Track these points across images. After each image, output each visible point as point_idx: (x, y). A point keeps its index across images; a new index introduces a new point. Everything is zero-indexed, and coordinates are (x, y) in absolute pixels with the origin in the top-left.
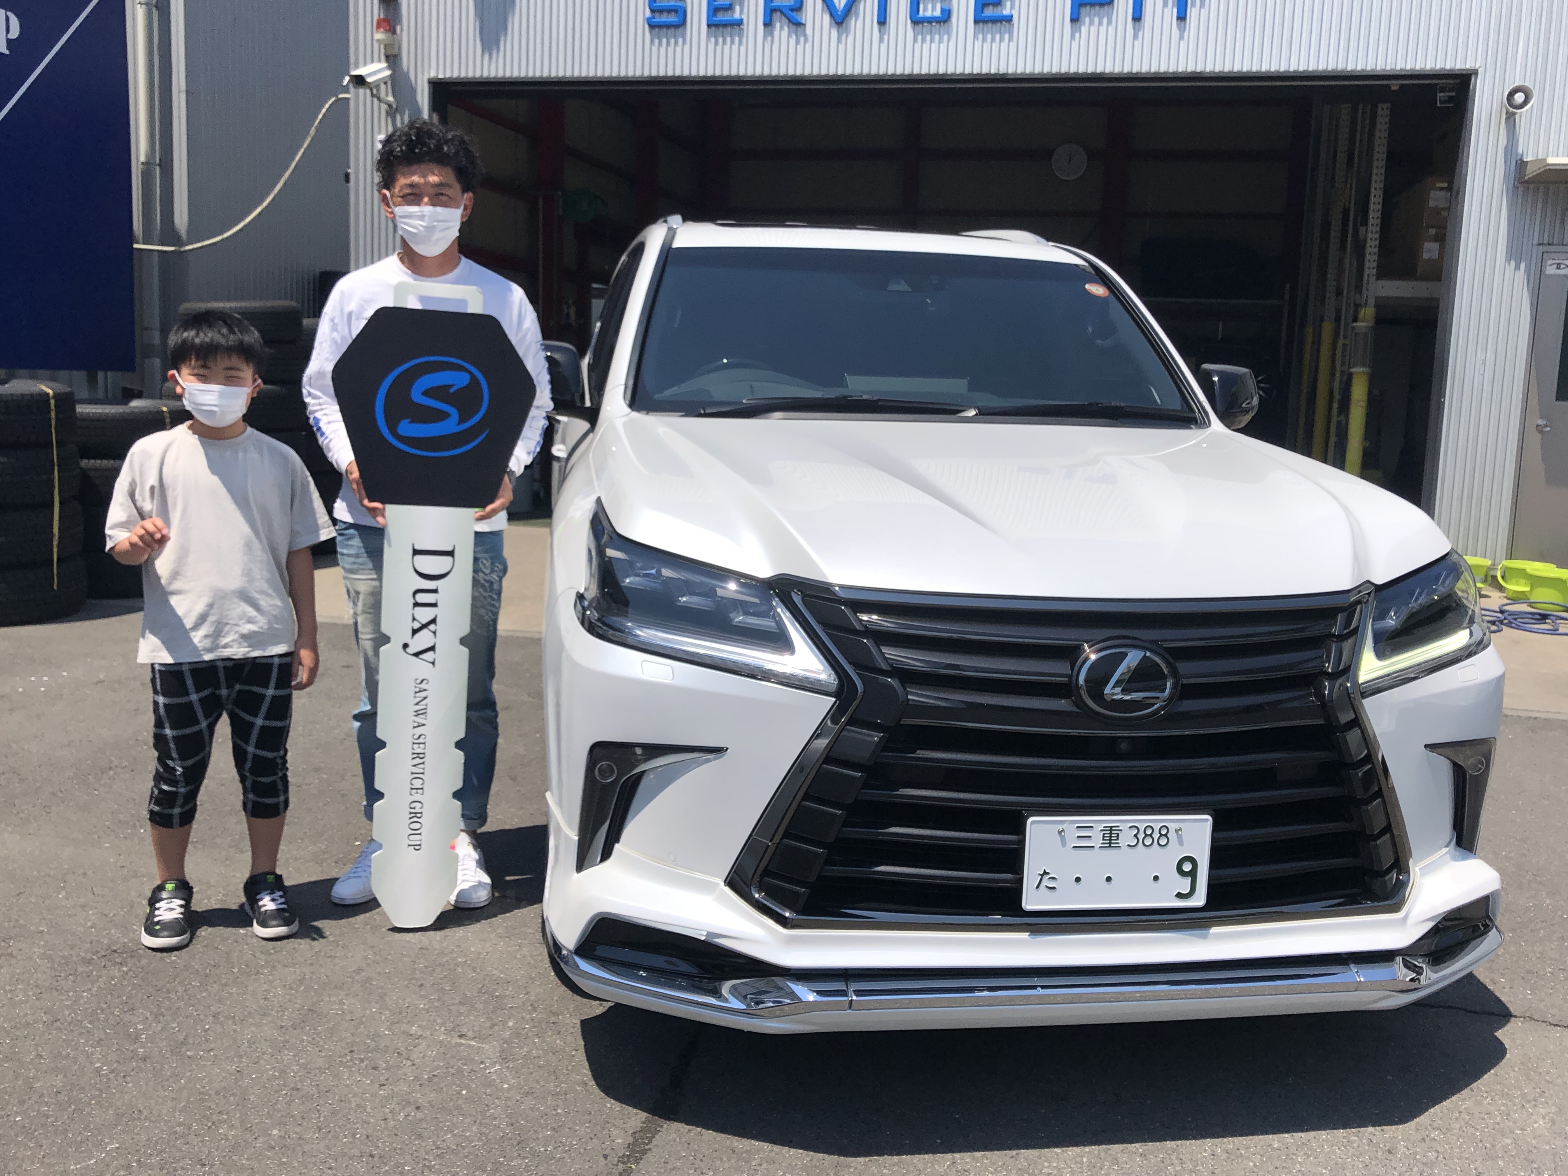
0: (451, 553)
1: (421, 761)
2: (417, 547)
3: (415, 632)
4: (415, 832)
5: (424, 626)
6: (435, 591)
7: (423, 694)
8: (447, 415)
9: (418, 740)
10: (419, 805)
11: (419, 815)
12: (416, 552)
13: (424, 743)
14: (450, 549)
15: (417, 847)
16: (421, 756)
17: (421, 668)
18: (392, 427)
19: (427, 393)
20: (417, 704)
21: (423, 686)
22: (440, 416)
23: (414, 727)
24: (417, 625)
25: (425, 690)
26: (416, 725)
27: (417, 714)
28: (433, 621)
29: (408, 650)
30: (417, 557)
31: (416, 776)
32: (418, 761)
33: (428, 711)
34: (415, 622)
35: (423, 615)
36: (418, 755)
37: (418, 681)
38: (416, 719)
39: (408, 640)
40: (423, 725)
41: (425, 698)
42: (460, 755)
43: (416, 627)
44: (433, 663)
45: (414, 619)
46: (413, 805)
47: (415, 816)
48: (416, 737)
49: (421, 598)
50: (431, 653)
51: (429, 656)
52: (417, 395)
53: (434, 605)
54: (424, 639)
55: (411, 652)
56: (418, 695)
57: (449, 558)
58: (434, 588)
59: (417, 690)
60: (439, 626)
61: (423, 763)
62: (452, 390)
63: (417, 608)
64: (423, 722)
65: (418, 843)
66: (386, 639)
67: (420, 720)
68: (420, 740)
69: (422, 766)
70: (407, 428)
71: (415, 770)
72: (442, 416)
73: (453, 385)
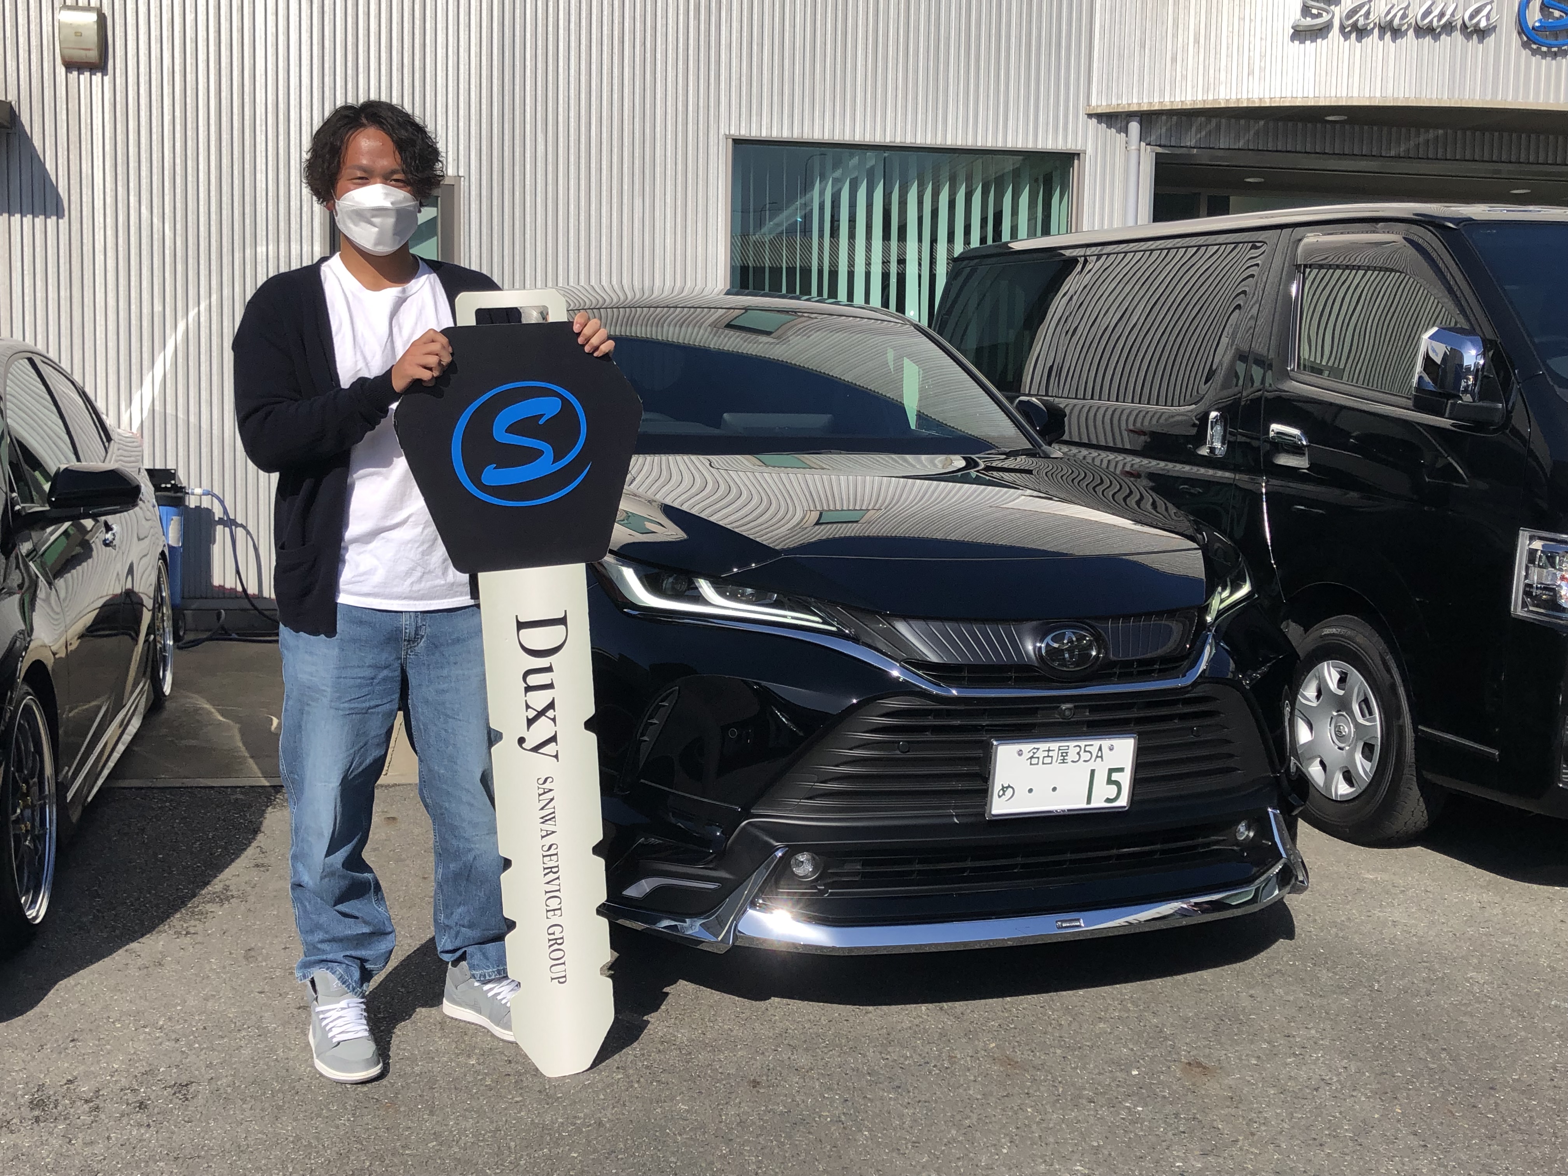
0: (562, 621)
1: (556, 876)
2: (521, 620)
3: (530, 722)
4: (558, 962)
5: (541, 713)
6: (549, 669)
7: (549, 796)
8: (540, 453)
9: (550, 852)
10: (557, 930)
11: (559, 941)
12: (521, 625)
13: (556, 854)
14: (562, 616)
15: (563, 980)
16: (554, 870)
17: (542, 764)
18: (476, 477)
19: (511, 429)
20: (542, 809)
21: (547, 786)
22: (529, 455)
23: (543, 837)
24: (532, 714)
25: (551, 790)
26: (544, 833)
27: (545, 820)
28: (551, 706)
29: (524, 745)
30: (522, 632)
31: (552, 895)
32: (551, 876)
33: (556, 814)
34: (529, 710)
35: (539, 700)
36: (550, 870)
37: (541, 781)
38: (544, 826)
39: (524, 733)
40: (553, 832)
41: (552, 799)
42: (601, 862)
43: (530, 717)
44: (556, 757)
45: (528, 707)
46: (551, 931)
47: (556, 942)
48: (546, 848)
49: (533, 680)
50: (554, 744)
51: (550, 749)
52: (500, 434)
53: (550, 686)
54: (542, 729)
55: (529, 748)
56: (541, 798)
57: (563, 627)
58: (548, 665)
59: (541, 791)
60: (558, 712)
61: (558, 878)
62: (541, 422)
63: (528, 694)
64: (552, 828)
65: (563, 974)
66: (499, 736)
67: (549, 827)
68: (552, 852)
69: (557, 882)
70: (493, 476)
71: (549, 888)
72: (533, 455)
73: (542, 415)
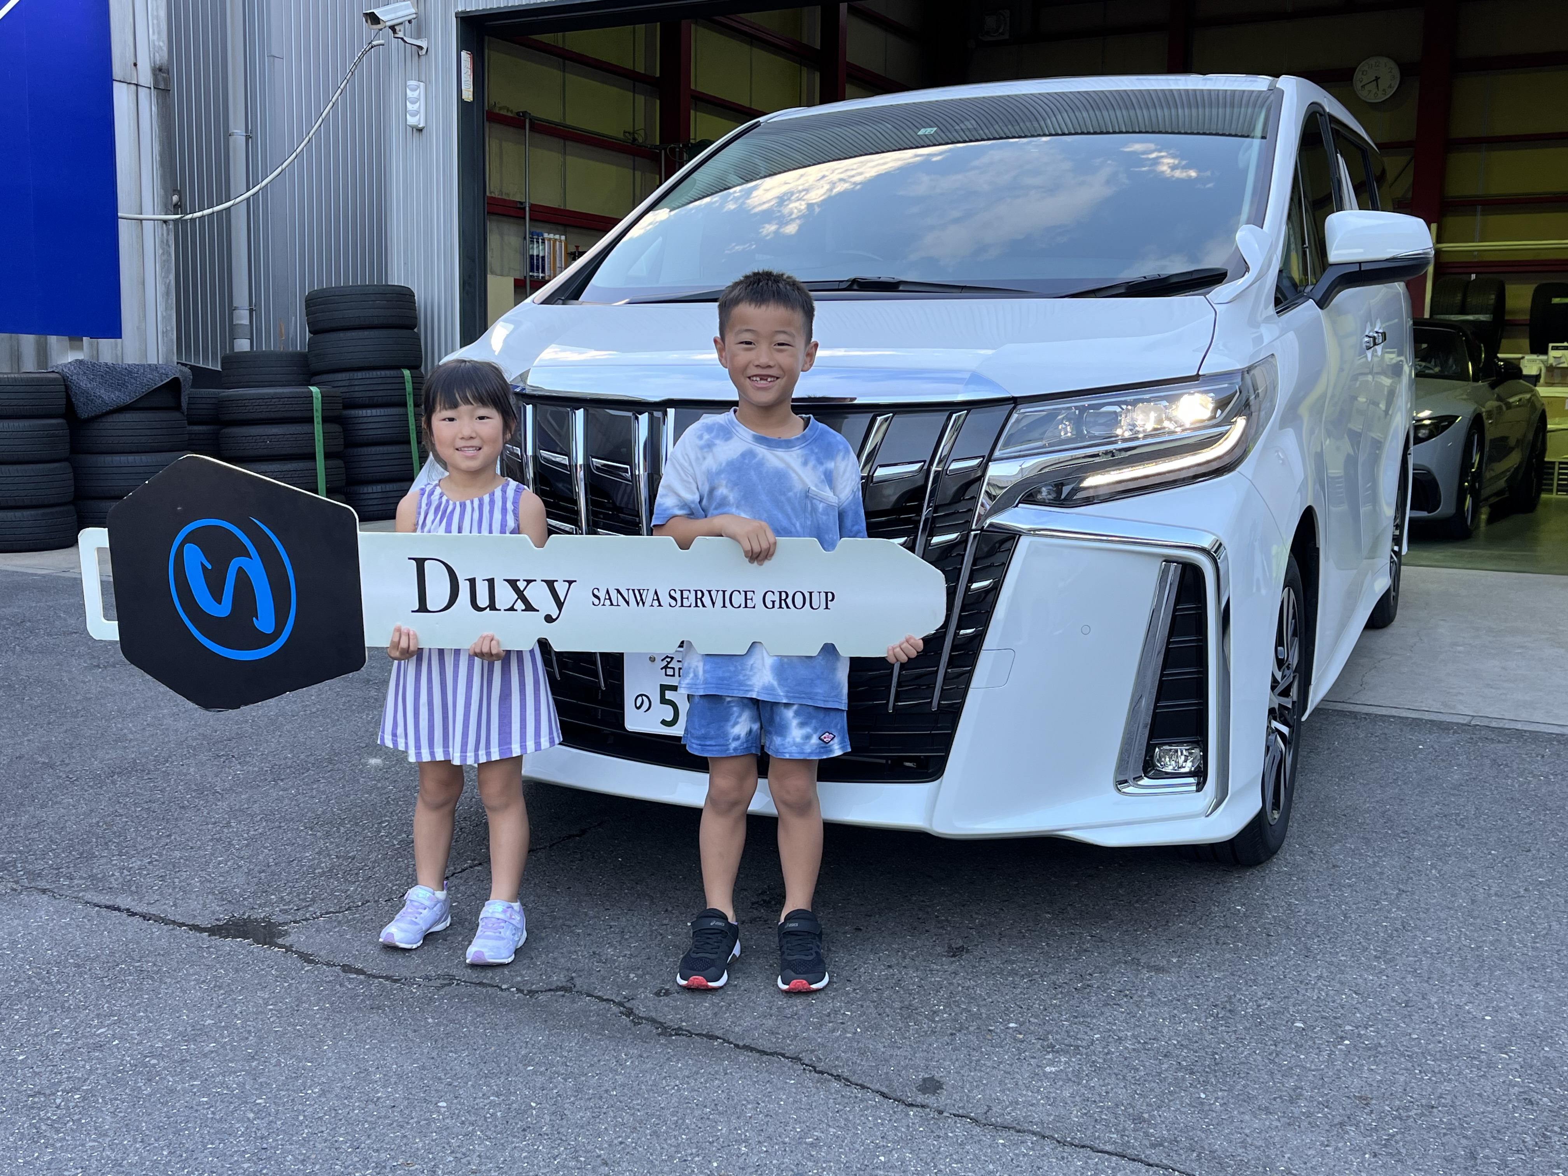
0: (420, 563)
1: (706, 593)
2: (417, 608)
3: (529, 607)
4: (808, 599)
5: (521, 595)
6: (472, 582)
7: (614, 594)
8: (241, 573)
11: (784, 596)
12: (423, 608)
13: (682, 591)
14: (414, 562)
15: (830, 596)
16: (699, 595)
17: (577, 599)
18: (264, 640)
19: (218, 598)
20: (628, 603)
21: (602, 594)
22: (243, 581)
23: (660, 605)
24: (520, 605)
25: (608, 592)
26: (656, 603)
27: (641, 601)
28: (513, 583)
29: (554, 617)
30: (429, 608)
31: (728, 600)
32: (707, 600)
33: (636, 588)
34: (515, 607)
35: (505, 596)
36: (699, 601)
37: (596, 601)
38: (648, 602)
39: (542, 615)
40: (656, 593)
41: (618, 591)
42: (699, 543)
43: (524, 608)
44: (570, 582)
45: (512, 609)
46: (770, 605)
47: (784, 600)
48: (673, 603)
49: (483, 600)
50: (555, 584)
51: (561, 588)
52: (222, 610)
53: (491, 582)
54: (538, 594)
55: (558, 612)
56: (615, 603)
57: (426, 563)
58: (468, 583)
59: (608, 602)
60: (520, 576)
61: (709, 592)
62: (210, 567)
63: (497, 607)
65: (823, 595)
67: (649, 598)
68: (678, 596)
69: (714, 594)
70: (265, 622)
71: (719, 602)
72: (242, 578)
73: (202, 564)
